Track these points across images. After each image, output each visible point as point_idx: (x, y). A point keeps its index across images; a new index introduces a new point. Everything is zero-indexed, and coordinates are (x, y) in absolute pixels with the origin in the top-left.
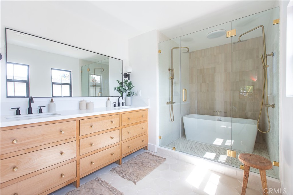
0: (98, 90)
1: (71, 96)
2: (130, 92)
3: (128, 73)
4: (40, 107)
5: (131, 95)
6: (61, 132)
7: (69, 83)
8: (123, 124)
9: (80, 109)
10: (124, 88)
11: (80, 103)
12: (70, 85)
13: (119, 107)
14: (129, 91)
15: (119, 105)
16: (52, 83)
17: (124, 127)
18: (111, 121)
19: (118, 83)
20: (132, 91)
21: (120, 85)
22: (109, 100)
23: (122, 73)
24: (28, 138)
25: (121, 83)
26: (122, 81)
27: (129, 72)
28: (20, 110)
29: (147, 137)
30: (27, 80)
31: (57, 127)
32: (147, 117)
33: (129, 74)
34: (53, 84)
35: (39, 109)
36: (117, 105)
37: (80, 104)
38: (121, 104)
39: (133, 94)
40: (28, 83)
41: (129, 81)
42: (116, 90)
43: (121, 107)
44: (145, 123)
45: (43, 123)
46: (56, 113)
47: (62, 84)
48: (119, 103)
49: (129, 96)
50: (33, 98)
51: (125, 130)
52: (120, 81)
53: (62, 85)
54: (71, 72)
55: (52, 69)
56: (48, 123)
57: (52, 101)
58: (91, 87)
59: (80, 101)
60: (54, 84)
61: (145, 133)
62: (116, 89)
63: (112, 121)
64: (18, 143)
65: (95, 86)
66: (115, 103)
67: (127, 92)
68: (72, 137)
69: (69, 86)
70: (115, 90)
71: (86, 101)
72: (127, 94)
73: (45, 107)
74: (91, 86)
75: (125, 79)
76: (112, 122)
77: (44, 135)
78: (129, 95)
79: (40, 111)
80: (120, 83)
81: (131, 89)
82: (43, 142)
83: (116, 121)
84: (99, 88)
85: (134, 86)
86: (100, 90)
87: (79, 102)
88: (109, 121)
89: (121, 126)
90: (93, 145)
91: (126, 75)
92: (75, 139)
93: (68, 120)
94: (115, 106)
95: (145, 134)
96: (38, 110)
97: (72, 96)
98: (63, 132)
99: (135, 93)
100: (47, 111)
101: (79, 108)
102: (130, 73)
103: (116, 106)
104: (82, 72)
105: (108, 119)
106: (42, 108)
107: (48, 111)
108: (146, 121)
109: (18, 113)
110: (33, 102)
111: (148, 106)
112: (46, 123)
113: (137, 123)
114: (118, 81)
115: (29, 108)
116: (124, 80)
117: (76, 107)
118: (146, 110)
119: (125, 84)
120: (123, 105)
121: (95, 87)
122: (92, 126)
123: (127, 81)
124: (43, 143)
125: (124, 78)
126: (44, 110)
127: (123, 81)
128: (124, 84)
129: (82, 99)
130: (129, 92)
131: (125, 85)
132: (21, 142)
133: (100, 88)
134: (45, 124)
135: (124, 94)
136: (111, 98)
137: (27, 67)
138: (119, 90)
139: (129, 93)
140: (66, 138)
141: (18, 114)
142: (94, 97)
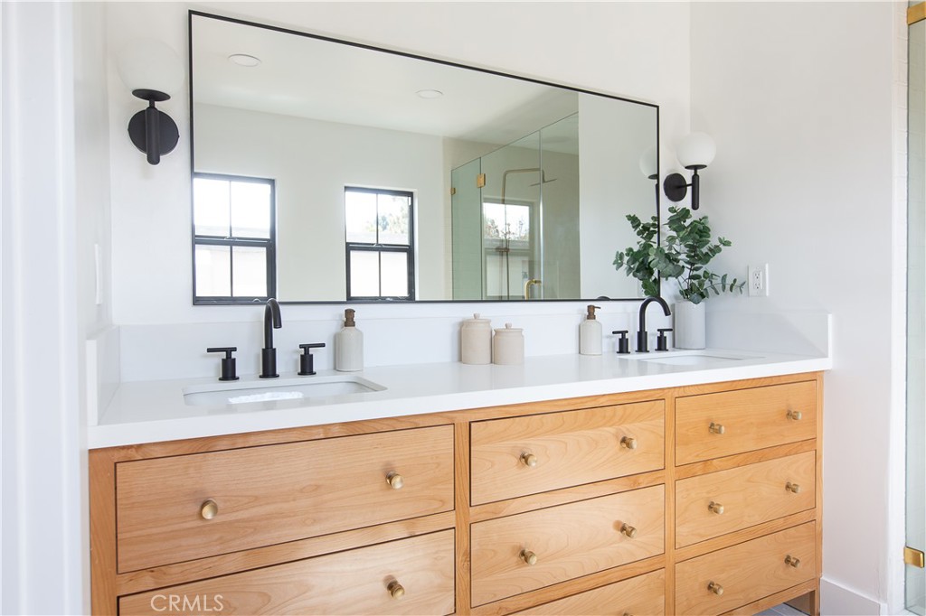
0: (518, 268)
1: (411, 298)
2: (700, 273)
3: (691, 172)
4: (306, 347)
5: (711, 291)
6: (390, 478)
7: (405, 241)
8: (685, 455)
9: (460, 360)
10: (668, 256)
11: (463, 333)
12: (409, 250)
13: (643, 356)
14: (697, 269)
15: (642, 347)
16: (347, 244)
17: (687, 471)
18: (621, 438)
19: (635, 227)
20: (710, 271)
21: (643, 241)
22: (591, 314)
23: (657, 177)
24: (257, 498)
25: (648, 231)
26: (657, 219)
27: (696, 168)
28: (234, 359)
29: (817, 538)
30: (268, 237)
31: (374, 453)
32: (813, 421)
33: (695, 178)
34: (350, 247)
35: (302, 356)
36: (633, 344)
37: (460, 333)
38: (652, 342)
39: (719, 287)
40: (270, 246)
41: (695, 215)
42: (625, 266)
43: (653, 356)
44: (805, 459)
45: (315, 431)
46: (368, 377)
47: (381, 248)
48: (642, 336)
49: (695, 296)
50: (281, 307)
51: (693, 492)
52: (646, 219)
53: (382, 253)
54: (410, 194)
55: (347, 188)
56: (336, 431)
57: (349, 320)
58: (488, 258)
59: (460, 320)
60: (355, 249)
61: (805, 516)
62: (626, 259)
63: (629, 436)
64: (220, 519)
65: (507, 250)
66: (623, 333)
67: (687, 273)
68: (435, 506)
69: (404, 255)
70: (621, 265)
71: (488, 322)
72: (685, 287)
73: (323, 345)
74: (490, 254)
75: (672, 204)
76: (624, 440)
77: (318, 487)
78: (694, 292)
79: (306, 367)
80: (646, 228)
81: (706, 258)
82: (315, 521)
83: (644, 433)
84: (523, 262)
85: (727, 244)
86: (527, 270)
87: (458, 328)
88: (609, 434)
89: (671, 470)
90: (533, 560)
91: (675, 187)
92: (450, 520)
93: (421, 422)
94: (623, 348)
95: (805, 523)
96: (297, 361)
97: (417, 298)
98: (397, 483)
99: (729, 281)
100: (331, 366)
101: (456, 353)
102: (699, 172)
103: (627, 352)
104: (454, 191)
105: (604, 425)
106: (312, 351)
107: (337, 367)
108: (810, 443)
109: (229, 372)
110: (279, 325)
111: (825, 355)
112: (326, 433)
113: (760, 456)
114: (634, 220)
115: (265, 351)
116: (671, 210)
117: (444, 351)
118: (813, 378)
119: (674, 234)
120: (661, 346)
121: (505, 258)
122: (530, 460)
123: (685, 213)
124: (316, 530)
125: (666, 203)
126: (321, 359)
127: (665, 216)
128: (667, 231)
129: (467, 311)
130: (697, 277)
131: (672, 239)
132: (233, 517)
133: (526, 259)
134: (322, 436)
135: (669, 288)
136: (603, 310)
137: (268, 187)
138: (640, 264)
139: (696, 282)
140: (409, 511)
141: (230, 375)
142: (500, 300)
